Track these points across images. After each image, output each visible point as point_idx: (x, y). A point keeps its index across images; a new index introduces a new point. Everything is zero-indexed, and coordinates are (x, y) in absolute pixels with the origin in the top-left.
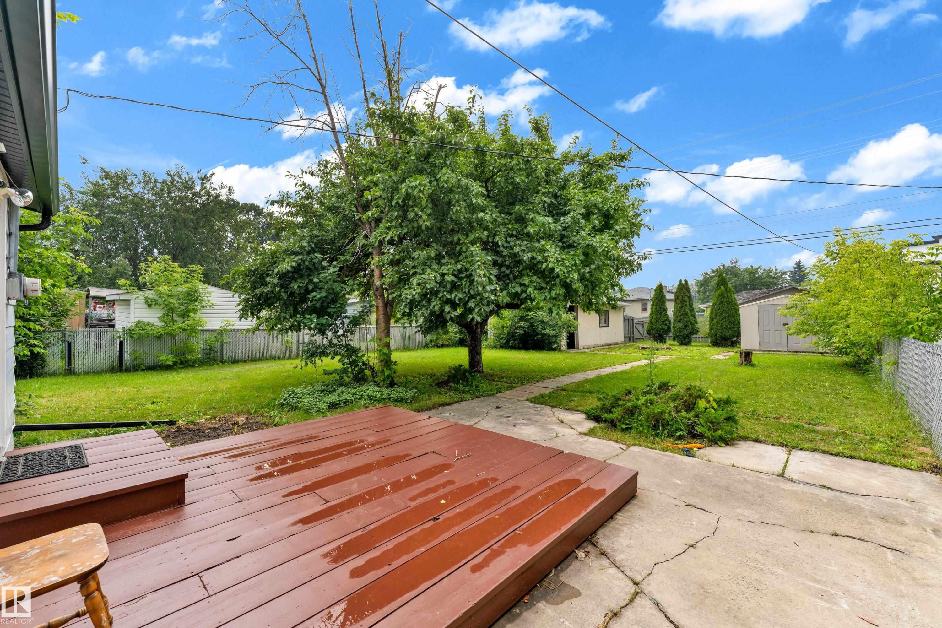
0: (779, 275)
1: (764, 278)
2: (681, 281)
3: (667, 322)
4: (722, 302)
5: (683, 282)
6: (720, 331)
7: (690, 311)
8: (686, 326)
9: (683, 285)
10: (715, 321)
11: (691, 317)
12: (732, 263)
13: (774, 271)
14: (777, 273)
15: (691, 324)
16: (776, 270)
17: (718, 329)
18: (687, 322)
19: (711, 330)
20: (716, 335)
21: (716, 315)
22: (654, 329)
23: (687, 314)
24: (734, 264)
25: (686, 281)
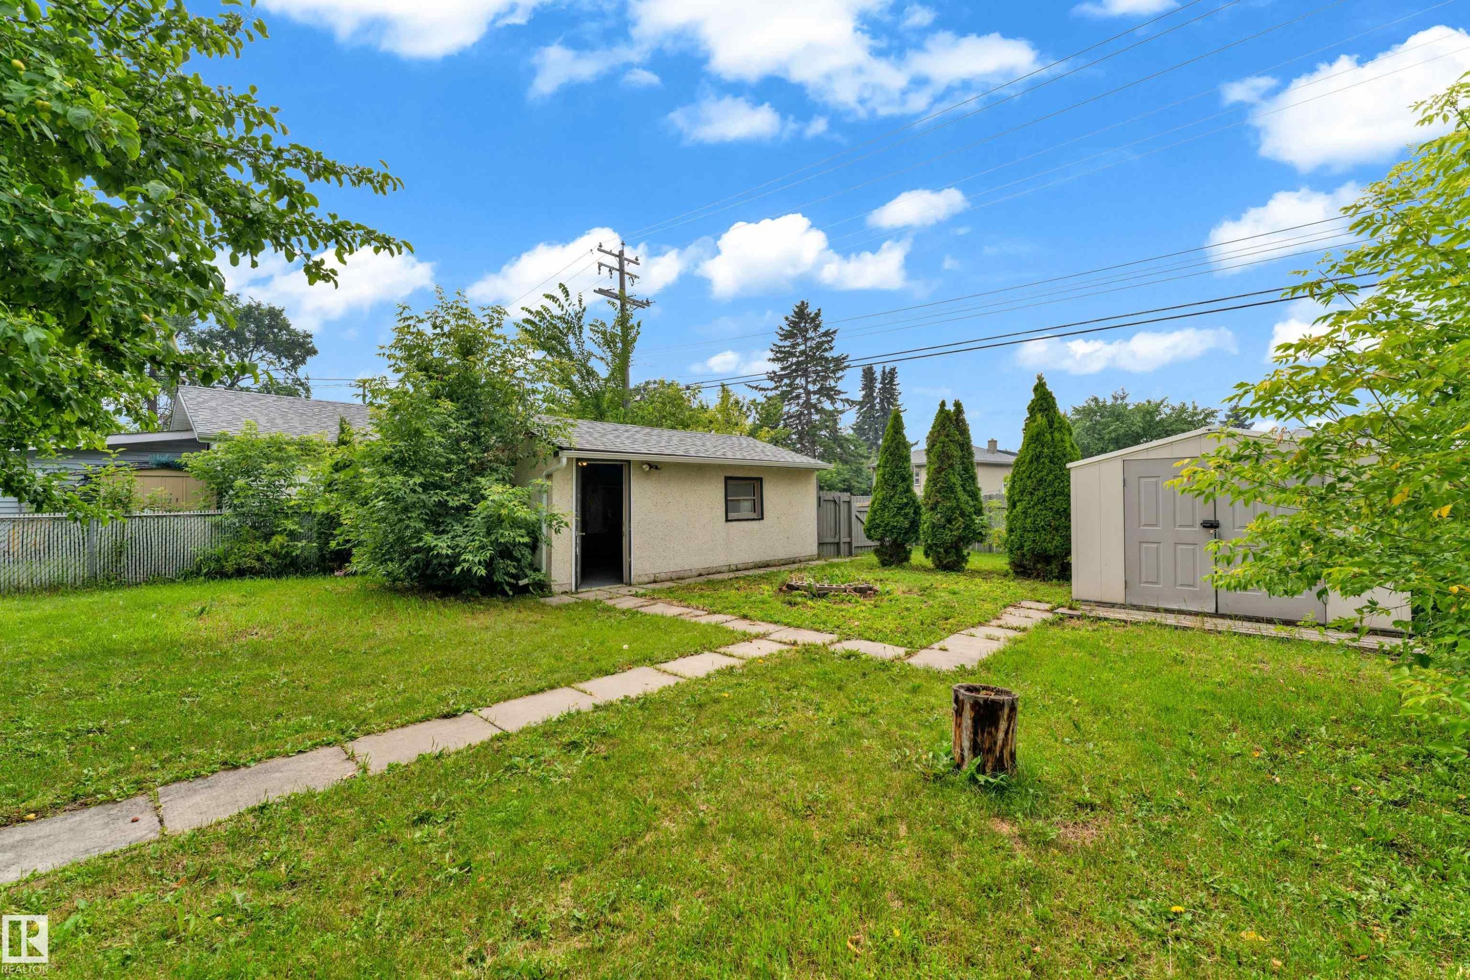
0: (1201, 417)
1: (1171, 424)
2: (943, 404)
3: (910, 511)
4: (1037, 458)
5: (950, 407)
6: (1031, 535)
7: (964, 480)
8: (949, 521)
9: (948, 413)
10: (1019, 507)
11: (964, 497)
12: (1116, 398)
13: (1191, 409)
14: (1196, 414)
15: (962, 514)
16: (1195, 408)
17: (1025, 529)
18: (952, 510)
19: (1011, 531)
20: (1021, 547)
21: (1022, 492)
22: (879, 526)
23: (951, 489)
24: (1119, 402)
25: (958, 405)
